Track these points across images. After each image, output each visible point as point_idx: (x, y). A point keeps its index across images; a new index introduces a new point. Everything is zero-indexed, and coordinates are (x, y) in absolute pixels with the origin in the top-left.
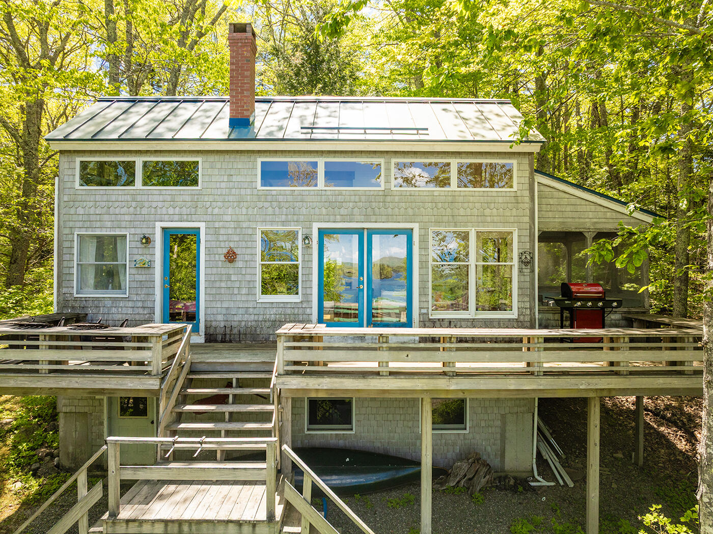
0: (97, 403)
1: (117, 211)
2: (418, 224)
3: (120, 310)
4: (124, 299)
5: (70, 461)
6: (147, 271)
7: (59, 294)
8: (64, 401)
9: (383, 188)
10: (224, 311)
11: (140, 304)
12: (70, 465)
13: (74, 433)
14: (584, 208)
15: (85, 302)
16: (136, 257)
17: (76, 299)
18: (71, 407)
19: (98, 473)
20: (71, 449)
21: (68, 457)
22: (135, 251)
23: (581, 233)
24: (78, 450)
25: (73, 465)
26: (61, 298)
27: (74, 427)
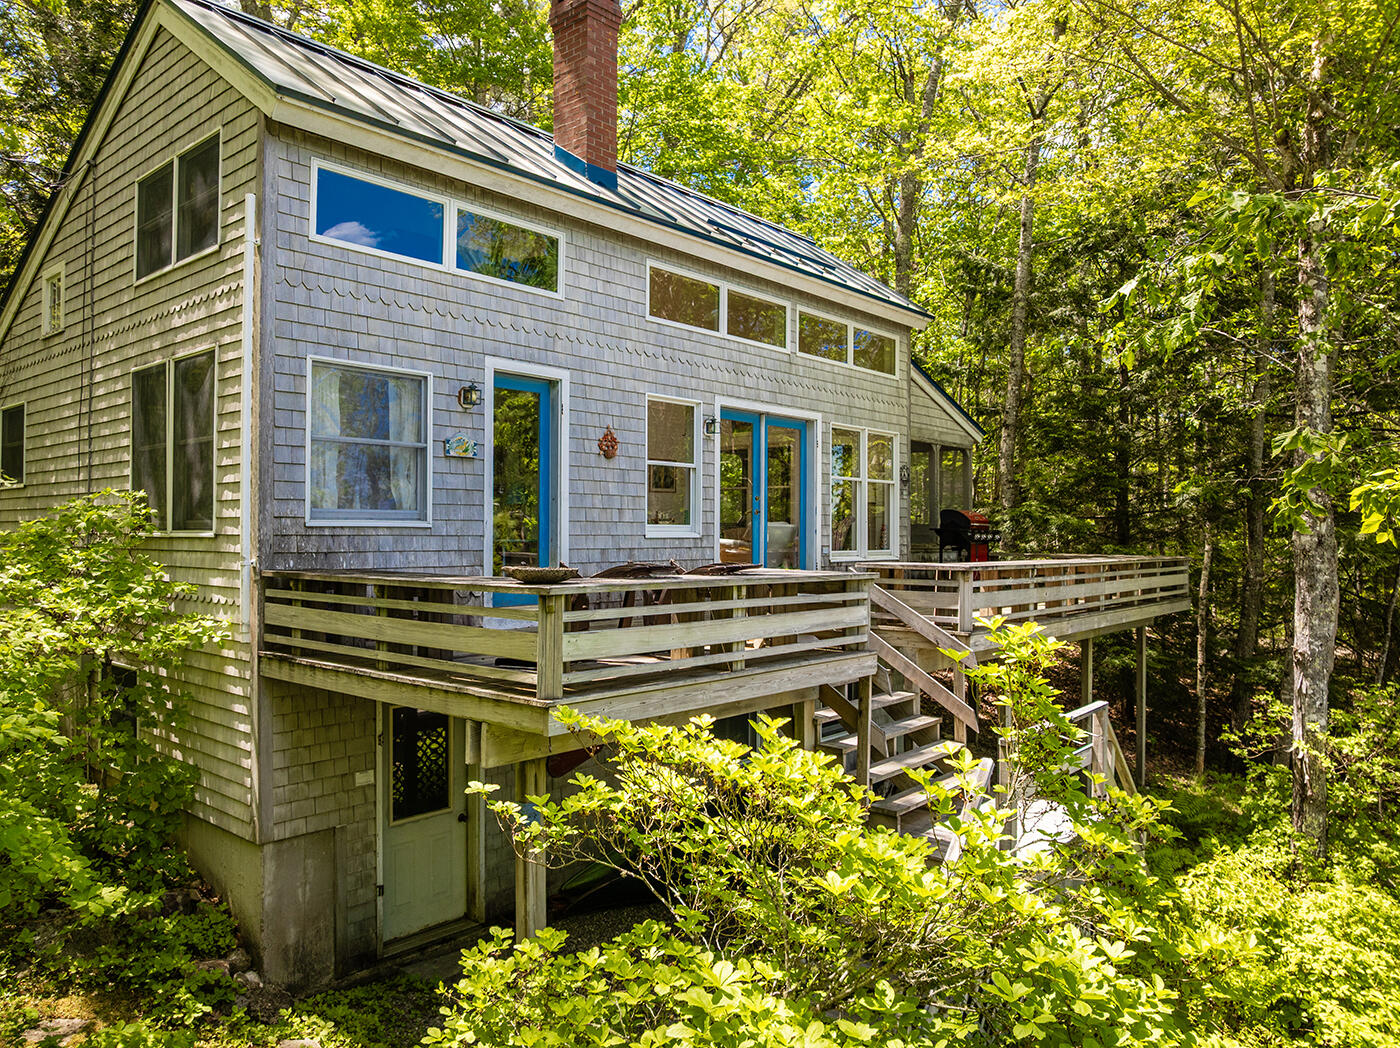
0: (358, 799)
1: (407, 315)
2: (820, 414)
3: (412, 558)
4: (421, 532)
5: (291, 969)
6: (468, 467)
7: (264, 519)
8: (276, 810)
9: (787, 350)
10: (597, 556)
11: (453, 544)
12: (291, 979)
13: (300, 891)
14: (932, 413)
15: (330, 540)
16: (449, 433)
17: (308, 533)
18: (294, 824)
19: (364, 973)
20: (292, 936)
21: (286, 960)
22: (444, 418)
23: (930, 445)
24: (311, 933)
25: (298, 976)
26: (268, 529)
27: (300, 874)
